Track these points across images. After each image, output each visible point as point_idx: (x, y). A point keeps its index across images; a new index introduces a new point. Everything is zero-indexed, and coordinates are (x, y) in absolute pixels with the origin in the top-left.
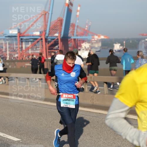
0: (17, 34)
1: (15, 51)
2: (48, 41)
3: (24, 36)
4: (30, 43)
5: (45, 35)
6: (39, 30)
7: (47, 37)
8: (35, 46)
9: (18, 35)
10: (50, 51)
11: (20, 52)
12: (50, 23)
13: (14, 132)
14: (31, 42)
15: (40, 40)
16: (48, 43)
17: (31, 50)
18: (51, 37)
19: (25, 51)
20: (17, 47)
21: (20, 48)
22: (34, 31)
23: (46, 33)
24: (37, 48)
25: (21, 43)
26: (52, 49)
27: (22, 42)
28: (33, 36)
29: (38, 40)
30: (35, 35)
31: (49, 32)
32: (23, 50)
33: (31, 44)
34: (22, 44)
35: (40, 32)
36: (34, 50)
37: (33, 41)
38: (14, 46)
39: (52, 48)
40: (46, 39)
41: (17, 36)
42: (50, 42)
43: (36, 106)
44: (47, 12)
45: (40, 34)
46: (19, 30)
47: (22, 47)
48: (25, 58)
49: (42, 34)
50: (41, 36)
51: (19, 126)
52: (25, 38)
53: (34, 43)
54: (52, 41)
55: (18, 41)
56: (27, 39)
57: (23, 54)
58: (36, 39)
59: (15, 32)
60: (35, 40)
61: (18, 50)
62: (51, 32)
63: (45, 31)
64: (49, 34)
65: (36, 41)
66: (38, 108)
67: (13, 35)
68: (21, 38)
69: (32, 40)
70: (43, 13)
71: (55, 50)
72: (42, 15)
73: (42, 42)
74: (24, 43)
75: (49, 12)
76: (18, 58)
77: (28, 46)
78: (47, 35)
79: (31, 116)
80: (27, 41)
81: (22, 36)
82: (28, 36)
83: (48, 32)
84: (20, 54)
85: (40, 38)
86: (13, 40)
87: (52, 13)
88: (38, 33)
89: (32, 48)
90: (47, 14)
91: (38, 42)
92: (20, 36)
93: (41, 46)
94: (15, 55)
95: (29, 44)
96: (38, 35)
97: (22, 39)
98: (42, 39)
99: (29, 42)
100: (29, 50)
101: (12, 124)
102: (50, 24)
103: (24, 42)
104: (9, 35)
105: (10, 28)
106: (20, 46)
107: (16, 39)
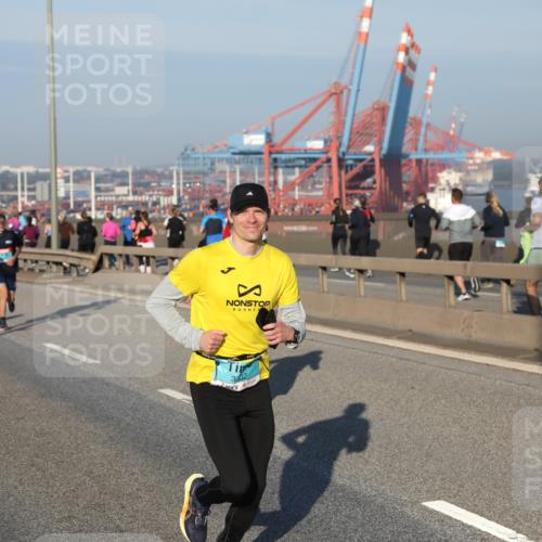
0: (263, 146)
2: (347, 166)
3: (281, 152)
4: (297, 170)
5: (338, 150)
6: (322, 135)
7: (344, 154)
8: (311, 180)
9: (266, 150)
10: (350, 192)
12: (354, 115)
14: (300, 167)
15: (323, 162)
16: (346, 172)
17: (299, 191)
18: (355, 154)
19: (283, 191)
22: (308, 139)
23: (340, 145)
24: (315, 183)
25: (272, 170)
26: (357, 187)
27: (276, 168)
28: (306, 151)
29: (318, 163)
30: (311, 149)
31: (350, 140)
32: (279, 190)
33: (301, 172)
34: (275, 174)
35: (326, 141)
36: (307, 191)
37: (306, 167)
38: (255, 179)
39: (357, 183)
40: (341, 161)
41: (263, 150)
42: (351, 169)
44: (346, 87)
45: (325, 147)
46: (269, 136)
47: (276, 182)
48: (284, 211)
49: (329, 146)
50: (327, 152)
52: (283, 156)
53: (307, 170)
54: (356, 166)
55: (267, 165)
56: (290, 160)
57: (277, 199)
58: (315, 160)
59: (257, 140)
60: (311, 161)
62: (355, 141)
63: (339, 138)
64: (349, 147)
65: (313, 166)
67: (253, 149)
68: (273, 156)
69: (303, 162)
70: (333, 91)
71: (364, 189)
72: (330, 96)
73: (330, 167)
74: (280, 171)
75: (350, 87)
77: (292, 178)
78: (343, 149)
80: (289, 165)
81: (278, 153)
82: (292, 151)
83: (345, 140)
85: (324, 156)
86: (252, 162)
87: (358, 90)
88: (319, 144)
89: (303, 185)
90: (345, 92)
91: (318, 168)
92: (270, 153)
93: (328, 180)
95: (294, 174)
96: (319, 150)
97: (275, 160)
98: (329, 160)
99: (294, 167)
100: (294, 189)
102: (353, 119)
103: (282, 167)
104: (242, 149)
105: (244, 130)
106: (272, 179)
107: (260, 159)
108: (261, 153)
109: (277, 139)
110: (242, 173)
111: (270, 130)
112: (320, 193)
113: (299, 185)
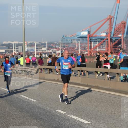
0: (87, 35)
1: (85, 49)
2: (113, 41)
5: (110, 36)
6: (105, 32)
7: (112, 37)
8: (102, 45)
10: (114, 49)
11: (89, 50)
12: (115, 25)
13: (85, 116)
14: (99, 41)
15: (105, 40)
16: (113, 43)
17: (98, 49)
18: (116, 37)
19: (93, 49)
20: (87, 46)
21: (89, 47)
22: (101, 33)
23: (111, 35)
24: (103, 46)
25: (90, 42)
26: (116, 48)
27: (91, 42)
28: (100, 37)
29: (104, 40)
30: (102, 36)
31: (114, 33)
32: (92, 48)
33: (98, 43)
34: (91, 44)
35: (106, 33)
36: (101, 49)
37: (100, 41)
38: (84, 45)
39: (116, 46)
40: (111, 39)
41: (87, 36)
42: (114, 42)
43: (103, 95)
44: (113, 17)
45: (106, 35)
46: (89, 32)
47: (91, 46)
48: (93, 55)
49: (108, 35)
50: (107, 37)
51: (89, 112)
52: (93, 38)
53: (100, 42)
54: (116, 41)
55: (88, 41)
56: (95, 39)
57: (91, 51)
58: (103, 39)
59: (85, 33)
60: (102, 40)
61: (87, 48)
62: (115, 33)
63: (111, 32)
64: (113, 35)
65: (103, 41)
66: (104, 96)
67: (84, 36)
68: (90, 38)
69: (99, 40)
70: (109, 18)
71: (118, 48)
72: (108, 19)
73: (108, 41)
75: (114, 17)
76: (87, 54)
77: (96, 45)
78: (112, 36)
79: (99, 103)
80: (95, 41)
81: (92, 37)
82: (96, 36)
83: (112, 33)
84: (89, 51)
85: (106, 38)
86: (84, 40)
87: (117, 18)
88: (104, 34)
90: (113, 18)
91: (104, 42)
92: (89, 37)
93: (107, 45)
94: (85, 52)
96: (104, 36)
97: (91, 39)
98: (107, 39)
99: (97, 41)
100: (96, 48)
101: (83, 109)
102: (115, 27)
103: (93, 42)
104: (81, 36)
105: (81, 30)
106: (90, 45)
107: (86, 39)
108: (86, 37)
109: (91, 33)
110: (80, 43)
111: (89, 30)
112: (105, 49)
113: (98, 47)
